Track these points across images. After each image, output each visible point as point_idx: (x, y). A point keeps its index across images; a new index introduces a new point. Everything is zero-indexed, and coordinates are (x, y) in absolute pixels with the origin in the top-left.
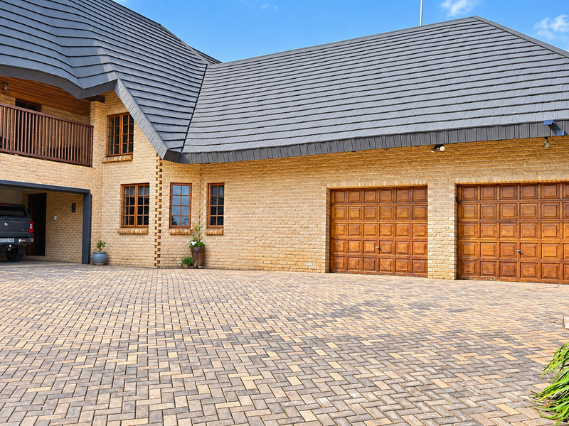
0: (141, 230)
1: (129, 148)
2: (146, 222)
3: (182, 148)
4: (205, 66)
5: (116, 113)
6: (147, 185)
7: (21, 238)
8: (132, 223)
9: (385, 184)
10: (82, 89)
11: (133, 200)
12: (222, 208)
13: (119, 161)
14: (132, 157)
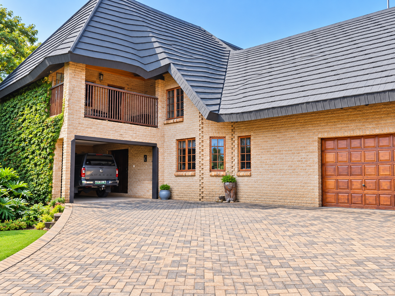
0: (190, 173)
1: (181, 113)
2: (194, 167)
3: (219, 110)
4: (228, 52)
5: (172, 88)
6: (193, 140)
7: (111, 180)
8: (184, 168)
9: (368, 133)
10: (147, 71)
11: (184, 150)
12: (250, 155)
13: (174, 123)
14: (183, 119)
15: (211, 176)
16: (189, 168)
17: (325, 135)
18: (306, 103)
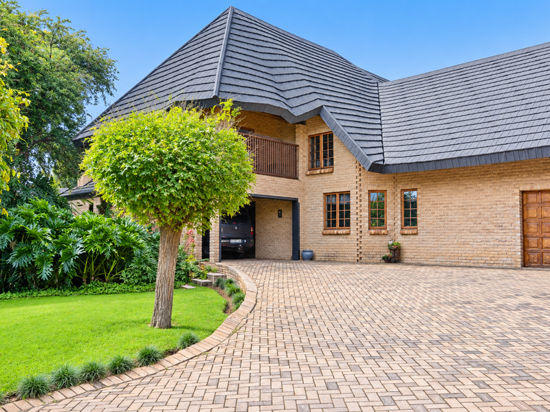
0: (343, 231)
1: (329, 163)
2: (348, 224)
3: (383, 160)
4: (376, 85)
5: (316, 133)
7: (245, 239)
8: (334, 225)
10: (294, 116)
11: (334, 206)
12: (416, 211)
13: (321, 173)
14: (333, 170)
15: (371, 234)
16: (341, 225)
17: (528, 188)
18: (506, 152)
